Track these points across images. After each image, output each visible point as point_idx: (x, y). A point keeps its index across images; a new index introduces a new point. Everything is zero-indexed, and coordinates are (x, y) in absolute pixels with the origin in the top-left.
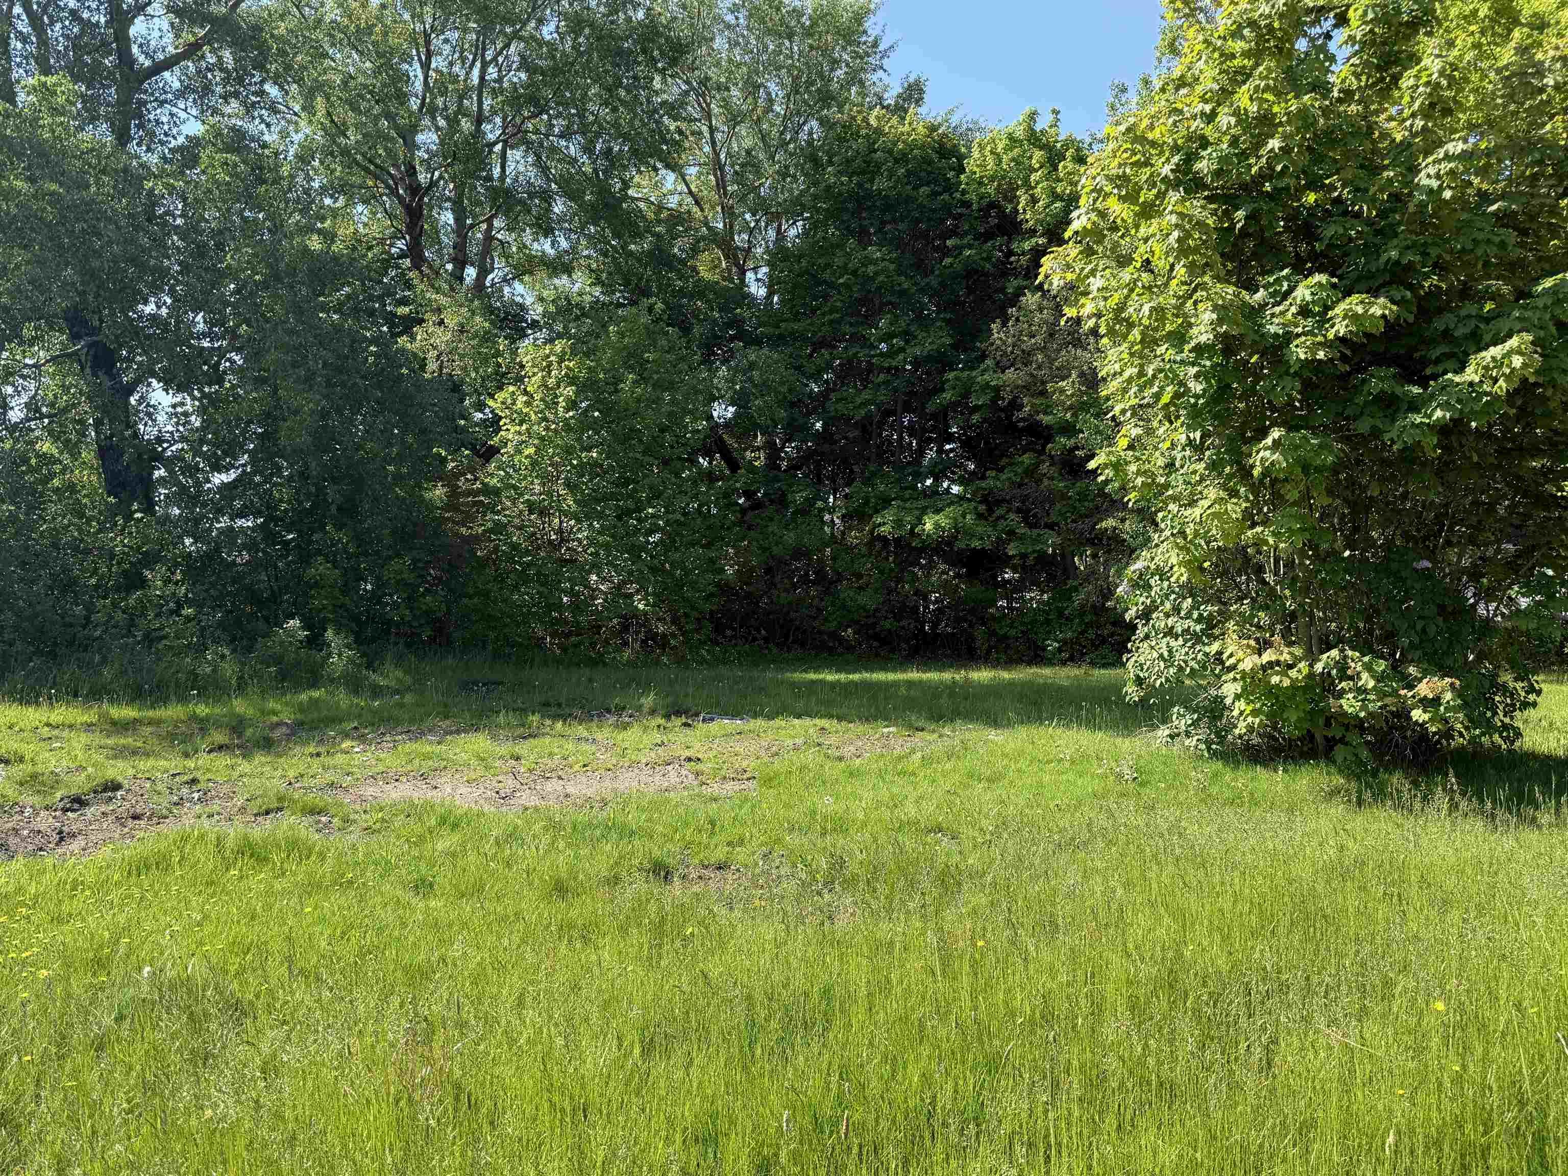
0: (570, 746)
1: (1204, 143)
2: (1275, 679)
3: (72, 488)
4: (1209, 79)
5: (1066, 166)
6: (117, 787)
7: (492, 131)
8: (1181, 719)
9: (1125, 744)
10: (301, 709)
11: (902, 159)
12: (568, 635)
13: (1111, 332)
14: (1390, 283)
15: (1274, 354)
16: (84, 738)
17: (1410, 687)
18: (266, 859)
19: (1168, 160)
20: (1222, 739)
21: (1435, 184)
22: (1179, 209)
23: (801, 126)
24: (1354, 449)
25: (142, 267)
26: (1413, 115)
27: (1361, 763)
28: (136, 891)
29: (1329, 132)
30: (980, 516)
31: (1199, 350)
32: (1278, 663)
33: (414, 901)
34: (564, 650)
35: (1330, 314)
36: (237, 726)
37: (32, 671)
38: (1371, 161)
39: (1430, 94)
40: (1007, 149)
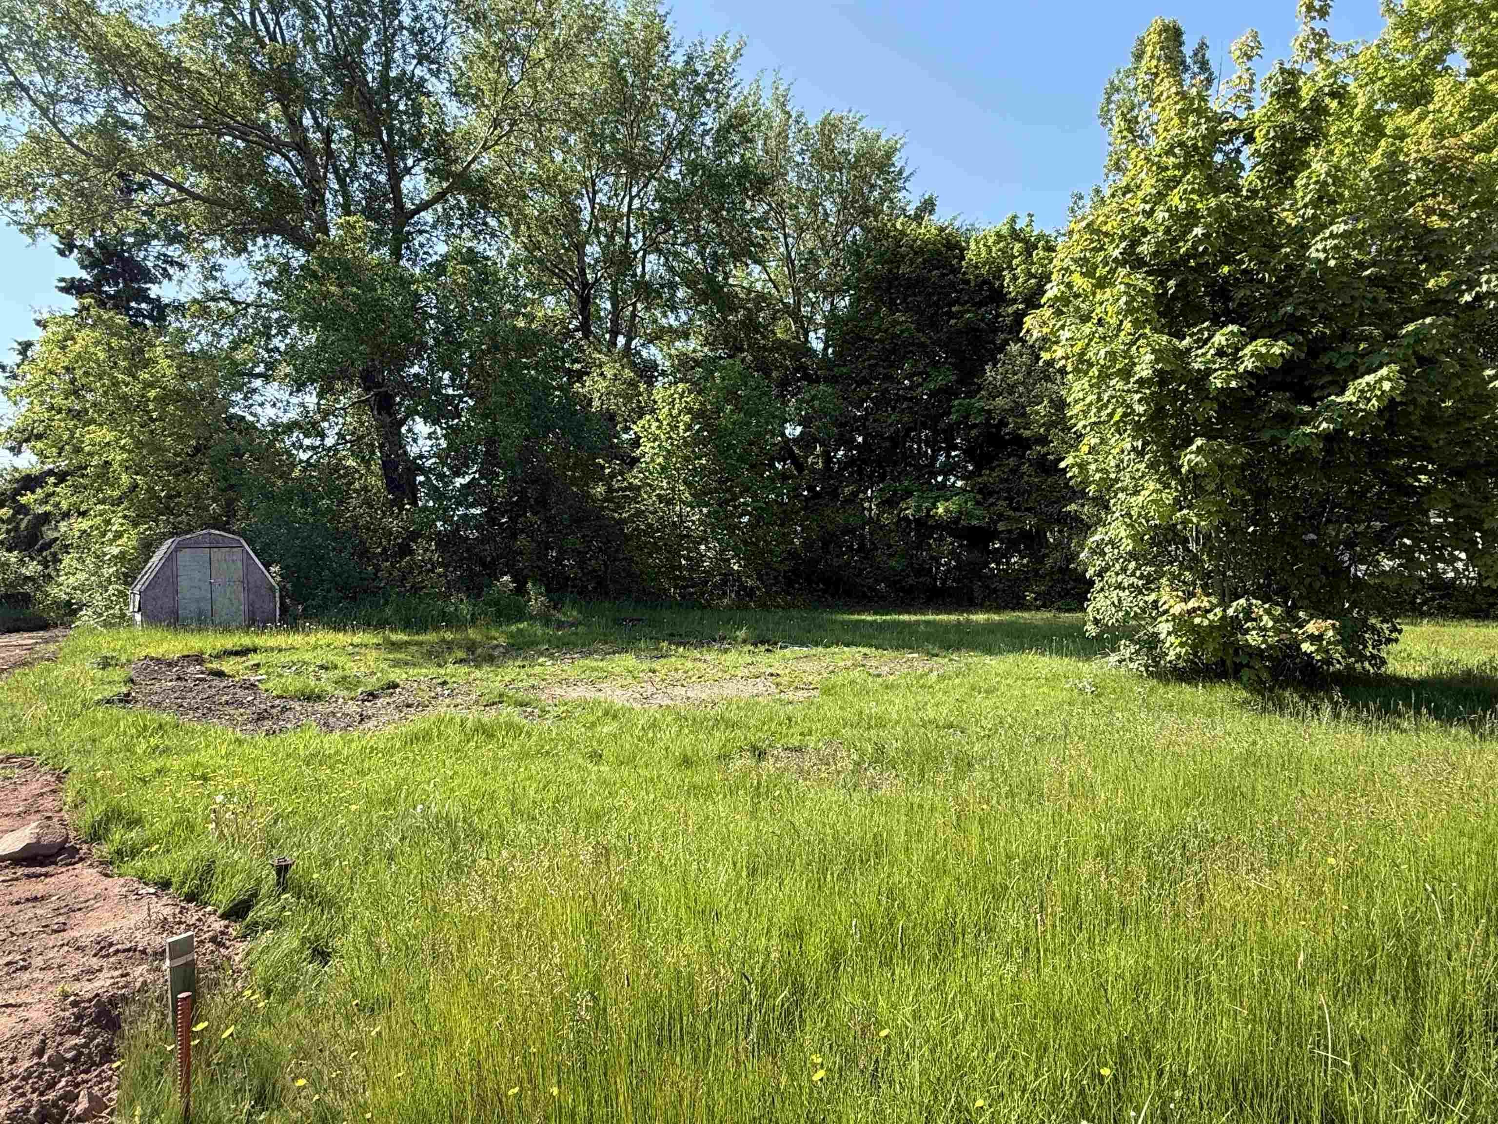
0: (689, 664)
1: (1145, 232)
2: (1197, 621)
3: (365, 489)
4: (1149, 186)
5: (1039, 254)
6: (396, 686)
7: (637, 242)
8: (1127, 649)
9: (1085, 667)
10: (512, 635)
11: (917, 252)
12: (685, 588)
13: (1076, 370)
14: (1286, 330)
15: (1197, 384)
16: (375, 653)
17: (1301, 627)
18: (493, 736)
19: (1117, 246)
20: (1157, 664)
21: (1322, 256)
22: (1127, 280)
23: (847, 232)
24: (1257, 452)
25: (410, 341)
26: (1305, 206)
27: (1261, 682)
28: (411, 755)
29: (1239, 222)
30: (978, 503)
31: (1141, 382)
32: (1199, 608)
33: (590, 766)
34: (683, 597)
35: (1240, 354)
36: (471, 647)
37: (341, 610)
38: (1271, 241)
39: (1319, 190)
40: (995, 243)
